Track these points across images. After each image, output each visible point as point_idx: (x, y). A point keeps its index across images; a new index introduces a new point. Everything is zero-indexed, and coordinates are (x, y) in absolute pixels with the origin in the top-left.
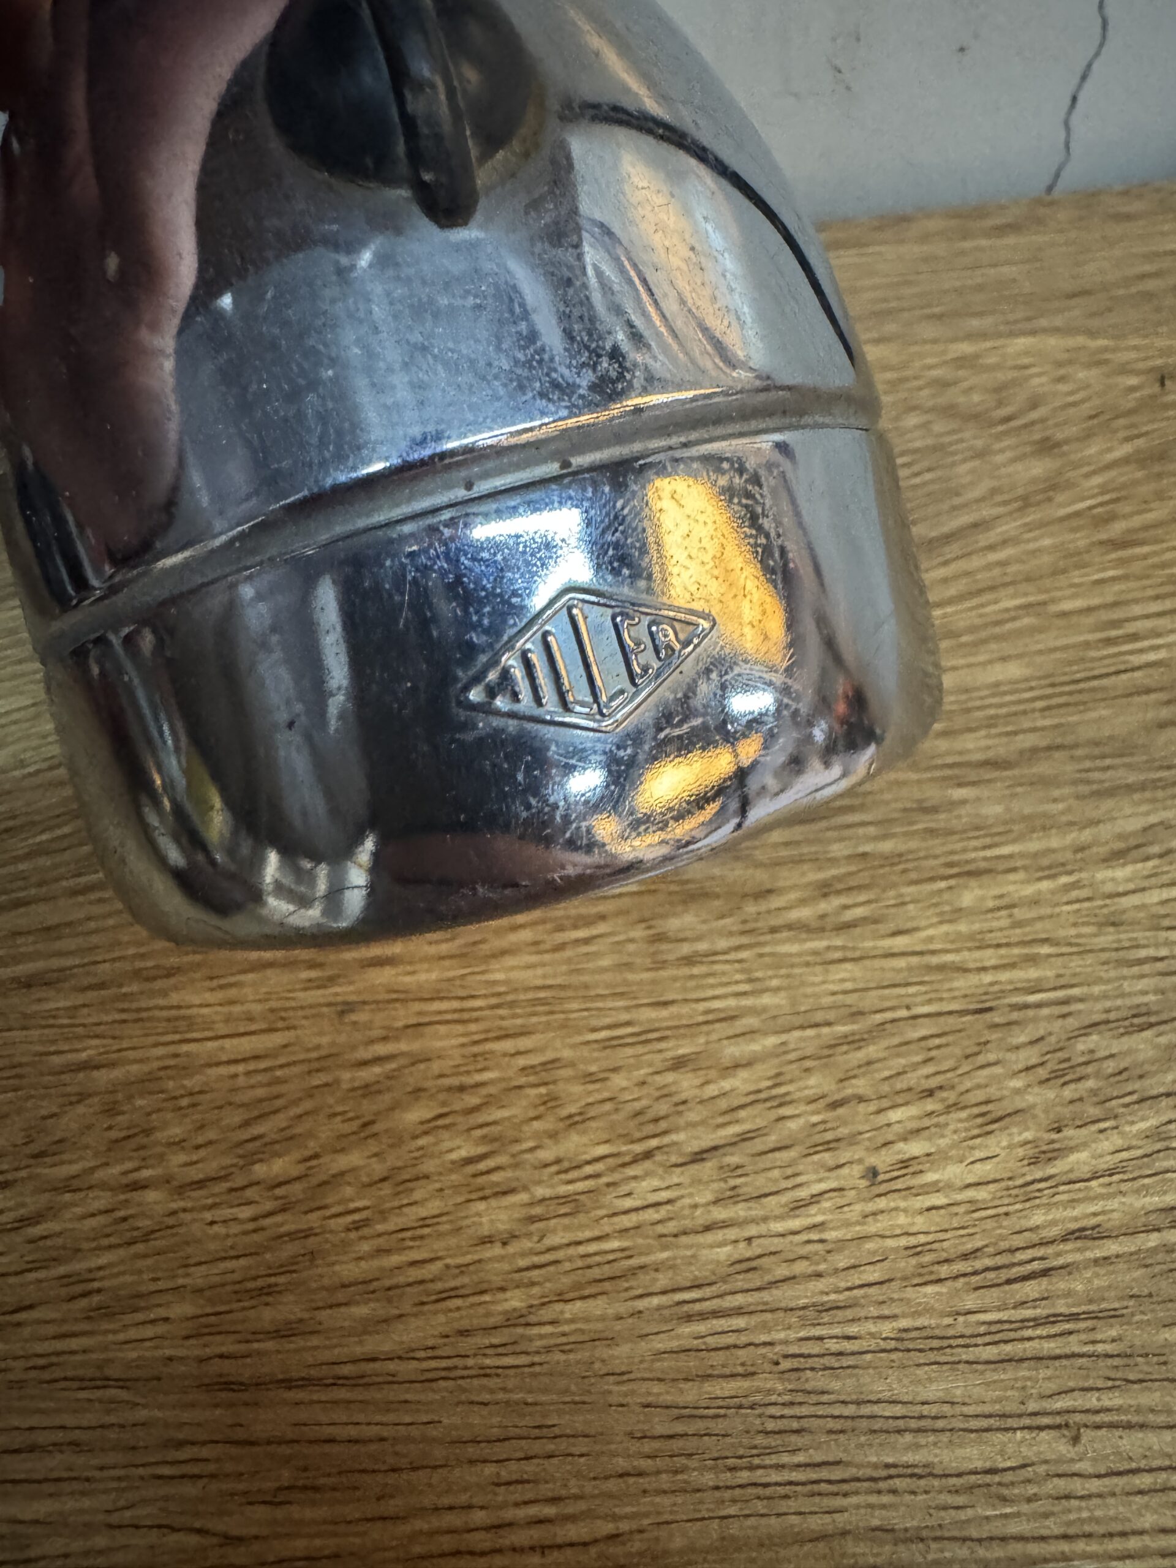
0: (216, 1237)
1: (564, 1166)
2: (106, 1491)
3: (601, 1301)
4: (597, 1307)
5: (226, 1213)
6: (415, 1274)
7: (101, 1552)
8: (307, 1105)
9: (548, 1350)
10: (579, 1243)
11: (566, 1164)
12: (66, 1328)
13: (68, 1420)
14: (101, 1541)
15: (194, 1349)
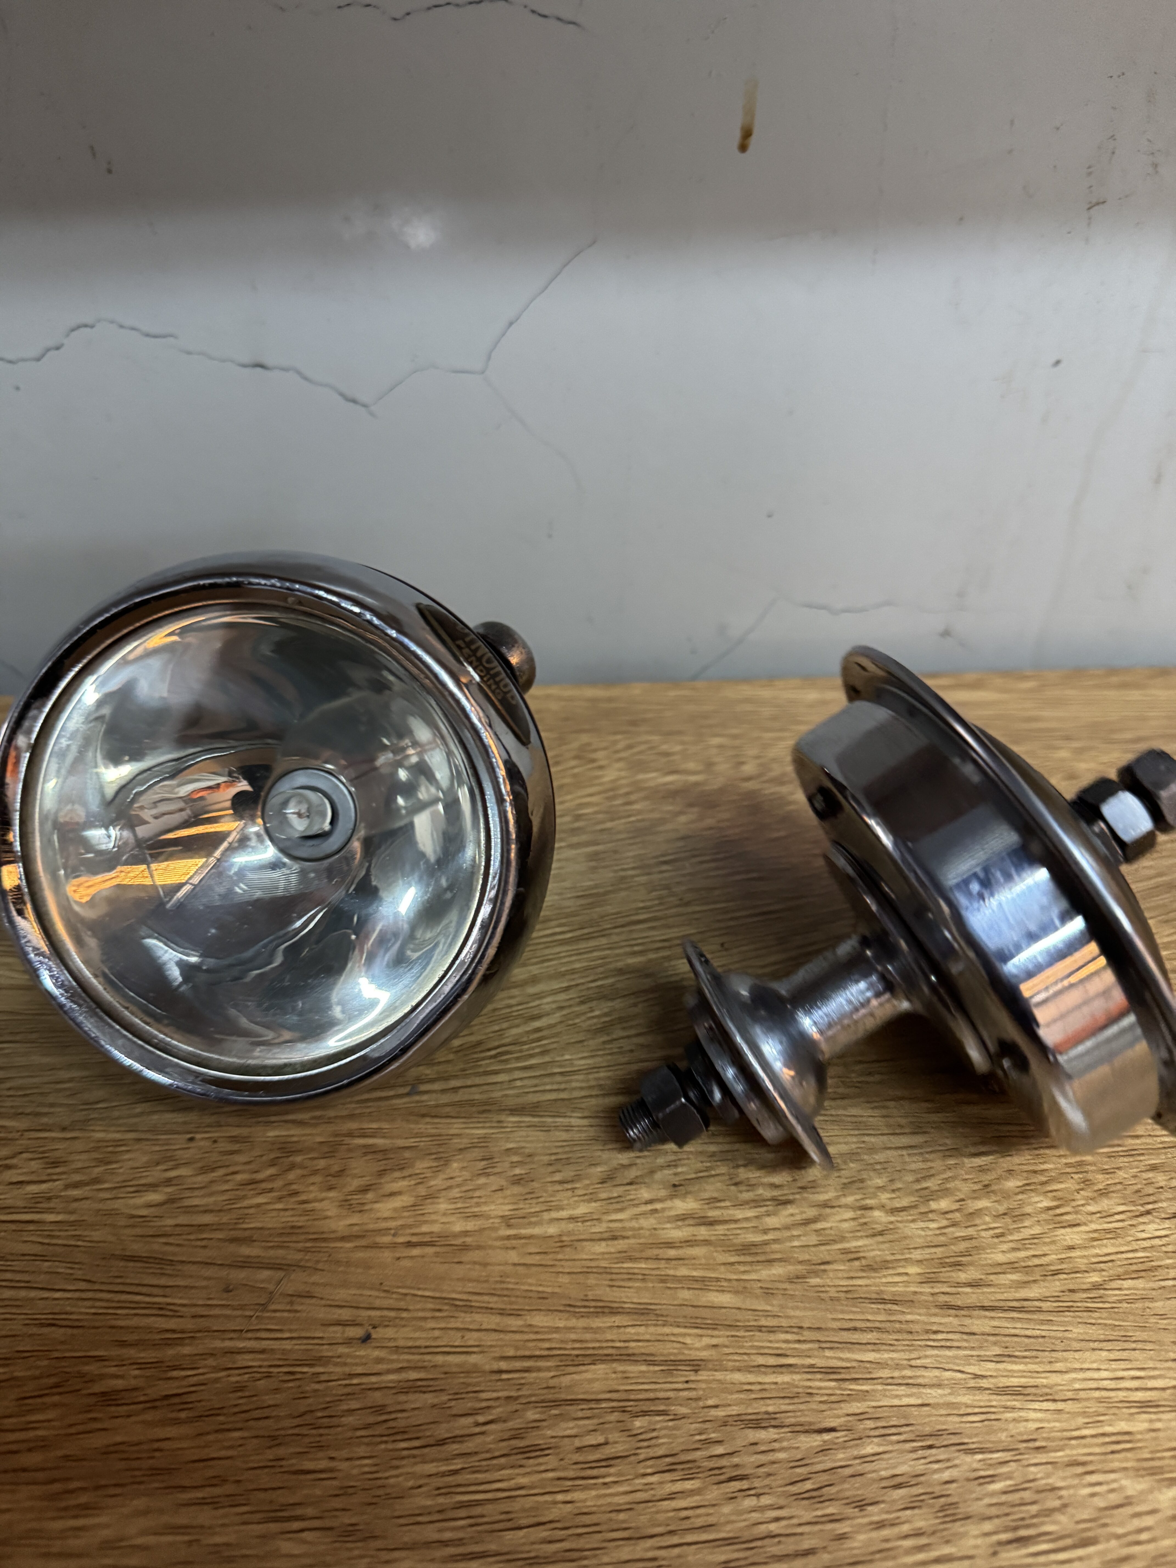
0: (920, 1236)
1: (1106, 1215)
2: (903, 1351)
3: (1140, 1280)
4: (1140, 1283)
5: (922, 1225)
6: (1037, 1261)
7: (910, 1378)
8: (949, 1174)
9: (1120, 1301)
10: (1122, 1252)
11: (1105, 1214)
12: (852, 1274)
13: (870, 1317)
14: (908, 1373)
15: (926, 1289)
